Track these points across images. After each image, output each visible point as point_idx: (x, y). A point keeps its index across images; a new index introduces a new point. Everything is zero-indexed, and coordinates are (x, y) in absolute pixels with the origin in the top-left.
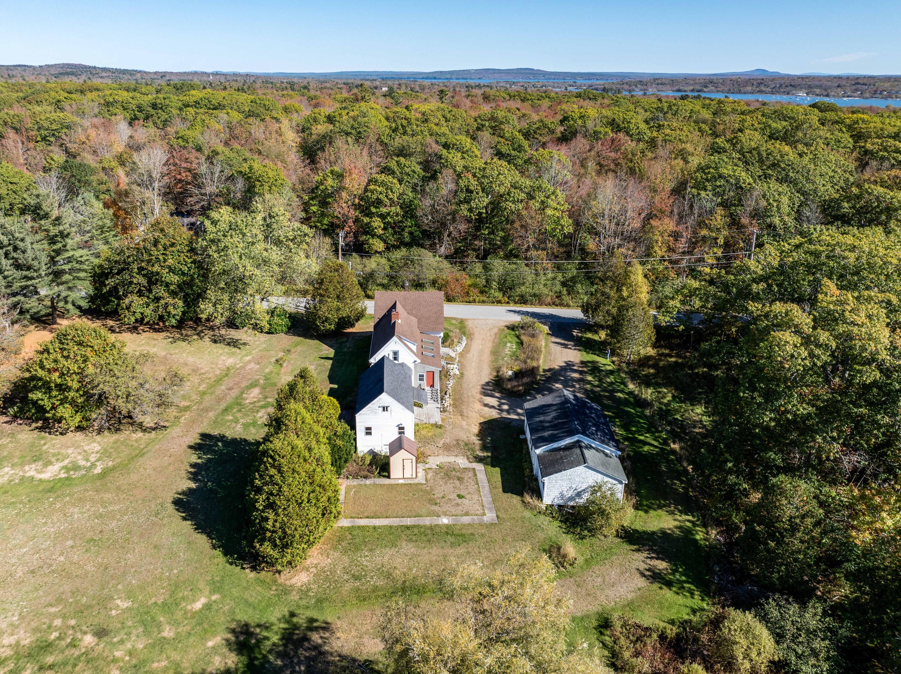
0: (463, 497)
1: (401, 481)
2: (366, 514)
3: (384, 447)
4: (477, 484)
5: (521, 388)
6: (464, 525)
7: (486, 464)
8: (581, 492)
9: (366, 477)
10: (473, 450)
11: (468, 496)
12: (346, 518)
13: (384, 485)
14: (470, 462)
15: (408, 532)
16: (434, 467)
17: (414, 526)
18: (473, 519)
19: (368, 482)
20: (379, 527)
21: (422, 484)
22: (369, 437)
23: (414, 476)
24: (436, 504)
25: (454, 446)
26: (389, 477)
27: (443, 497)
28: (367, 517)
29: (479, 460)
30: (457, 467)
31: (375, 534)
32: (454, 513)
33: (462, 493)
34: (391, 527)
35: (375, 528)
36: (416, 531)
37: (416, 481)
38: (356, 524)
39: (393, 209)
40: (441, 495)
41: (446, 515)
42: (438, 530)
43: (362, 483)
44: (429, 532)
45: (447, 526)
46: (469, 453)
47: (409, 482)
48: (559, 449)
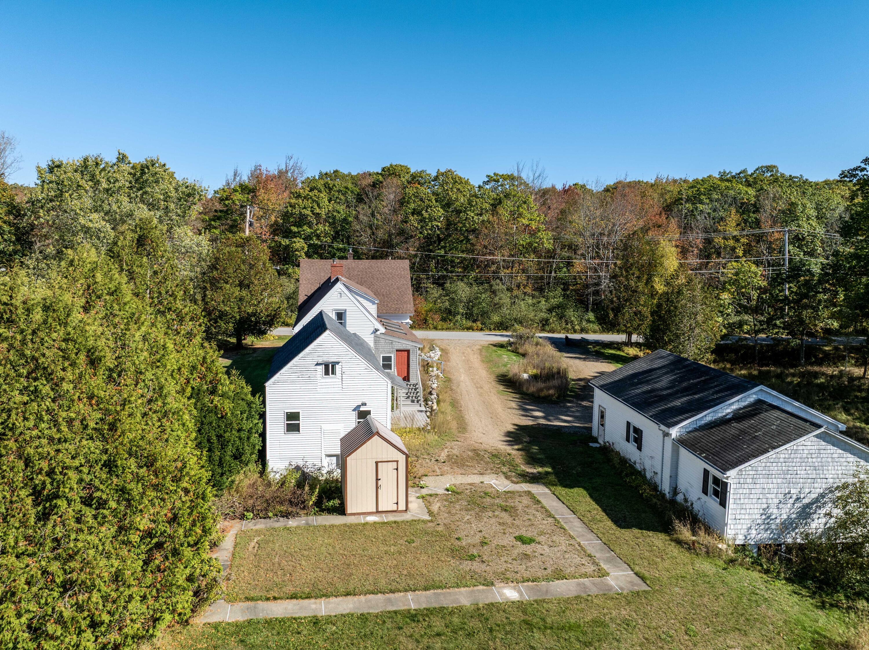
0: (531, 541)
1: (371, 519)
2: (290, 589)
3: (326, 461)
4: (550, 516)
5: (551, 392)
6: (567, 601)
7: (547, 484)
8: (808, 505)
9: (286, 515)
10: (513, 466)
11: (542, 539)
12: (231, 600)
13: (332, 526)
14: (513, 482)
15: (418, 629)
16: (441, 491)
17: (430, 612)
18: (584, 587)
19: (292, 523)
20: (330, 620)
21: (424, 522)
22: (293, 436)
23: (402, 507)
24: (472, 558)
25: (472, 459)
26: (341, 510)
27: (483, 543)
28: (294, 597)
29: (534, 479)
30: (489, 490)
31: (318, 638)
32: (527, 574)
33: (527, 534)
34: (364, 618)
35: (315, 621)
36: (438, 624)
37: (408, 517)
38: (261, 616)
39: (320, 227)
40: (477, 539)
41: (506, 580)
42: (500, 617)
43: (277, 525)
44: (474, 624)
45: (520, 606)
46: (505, 469)
47: (391, 518)
48: (724, 422)
